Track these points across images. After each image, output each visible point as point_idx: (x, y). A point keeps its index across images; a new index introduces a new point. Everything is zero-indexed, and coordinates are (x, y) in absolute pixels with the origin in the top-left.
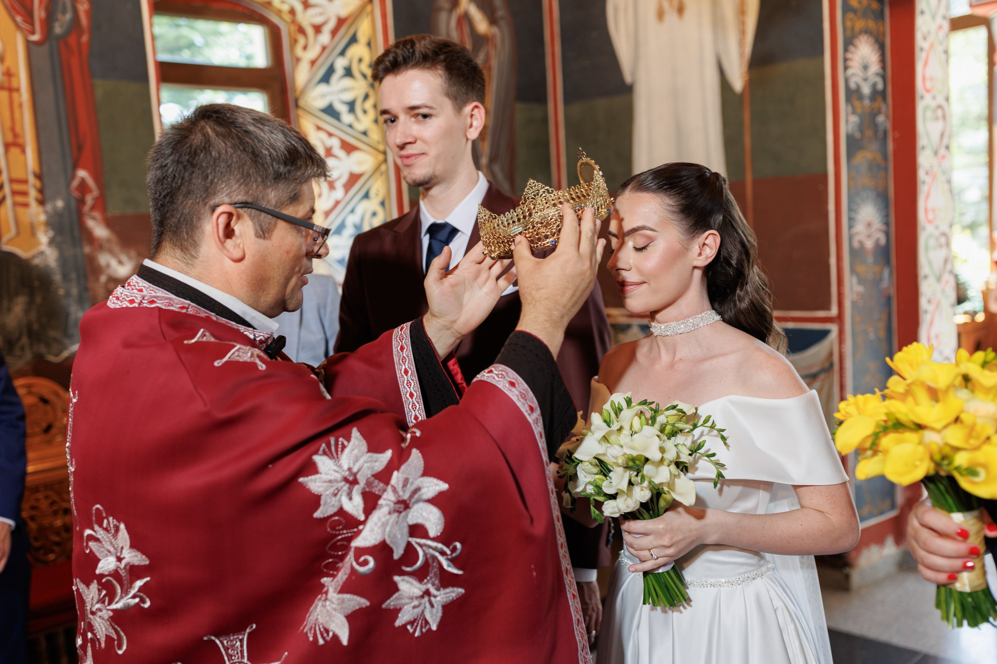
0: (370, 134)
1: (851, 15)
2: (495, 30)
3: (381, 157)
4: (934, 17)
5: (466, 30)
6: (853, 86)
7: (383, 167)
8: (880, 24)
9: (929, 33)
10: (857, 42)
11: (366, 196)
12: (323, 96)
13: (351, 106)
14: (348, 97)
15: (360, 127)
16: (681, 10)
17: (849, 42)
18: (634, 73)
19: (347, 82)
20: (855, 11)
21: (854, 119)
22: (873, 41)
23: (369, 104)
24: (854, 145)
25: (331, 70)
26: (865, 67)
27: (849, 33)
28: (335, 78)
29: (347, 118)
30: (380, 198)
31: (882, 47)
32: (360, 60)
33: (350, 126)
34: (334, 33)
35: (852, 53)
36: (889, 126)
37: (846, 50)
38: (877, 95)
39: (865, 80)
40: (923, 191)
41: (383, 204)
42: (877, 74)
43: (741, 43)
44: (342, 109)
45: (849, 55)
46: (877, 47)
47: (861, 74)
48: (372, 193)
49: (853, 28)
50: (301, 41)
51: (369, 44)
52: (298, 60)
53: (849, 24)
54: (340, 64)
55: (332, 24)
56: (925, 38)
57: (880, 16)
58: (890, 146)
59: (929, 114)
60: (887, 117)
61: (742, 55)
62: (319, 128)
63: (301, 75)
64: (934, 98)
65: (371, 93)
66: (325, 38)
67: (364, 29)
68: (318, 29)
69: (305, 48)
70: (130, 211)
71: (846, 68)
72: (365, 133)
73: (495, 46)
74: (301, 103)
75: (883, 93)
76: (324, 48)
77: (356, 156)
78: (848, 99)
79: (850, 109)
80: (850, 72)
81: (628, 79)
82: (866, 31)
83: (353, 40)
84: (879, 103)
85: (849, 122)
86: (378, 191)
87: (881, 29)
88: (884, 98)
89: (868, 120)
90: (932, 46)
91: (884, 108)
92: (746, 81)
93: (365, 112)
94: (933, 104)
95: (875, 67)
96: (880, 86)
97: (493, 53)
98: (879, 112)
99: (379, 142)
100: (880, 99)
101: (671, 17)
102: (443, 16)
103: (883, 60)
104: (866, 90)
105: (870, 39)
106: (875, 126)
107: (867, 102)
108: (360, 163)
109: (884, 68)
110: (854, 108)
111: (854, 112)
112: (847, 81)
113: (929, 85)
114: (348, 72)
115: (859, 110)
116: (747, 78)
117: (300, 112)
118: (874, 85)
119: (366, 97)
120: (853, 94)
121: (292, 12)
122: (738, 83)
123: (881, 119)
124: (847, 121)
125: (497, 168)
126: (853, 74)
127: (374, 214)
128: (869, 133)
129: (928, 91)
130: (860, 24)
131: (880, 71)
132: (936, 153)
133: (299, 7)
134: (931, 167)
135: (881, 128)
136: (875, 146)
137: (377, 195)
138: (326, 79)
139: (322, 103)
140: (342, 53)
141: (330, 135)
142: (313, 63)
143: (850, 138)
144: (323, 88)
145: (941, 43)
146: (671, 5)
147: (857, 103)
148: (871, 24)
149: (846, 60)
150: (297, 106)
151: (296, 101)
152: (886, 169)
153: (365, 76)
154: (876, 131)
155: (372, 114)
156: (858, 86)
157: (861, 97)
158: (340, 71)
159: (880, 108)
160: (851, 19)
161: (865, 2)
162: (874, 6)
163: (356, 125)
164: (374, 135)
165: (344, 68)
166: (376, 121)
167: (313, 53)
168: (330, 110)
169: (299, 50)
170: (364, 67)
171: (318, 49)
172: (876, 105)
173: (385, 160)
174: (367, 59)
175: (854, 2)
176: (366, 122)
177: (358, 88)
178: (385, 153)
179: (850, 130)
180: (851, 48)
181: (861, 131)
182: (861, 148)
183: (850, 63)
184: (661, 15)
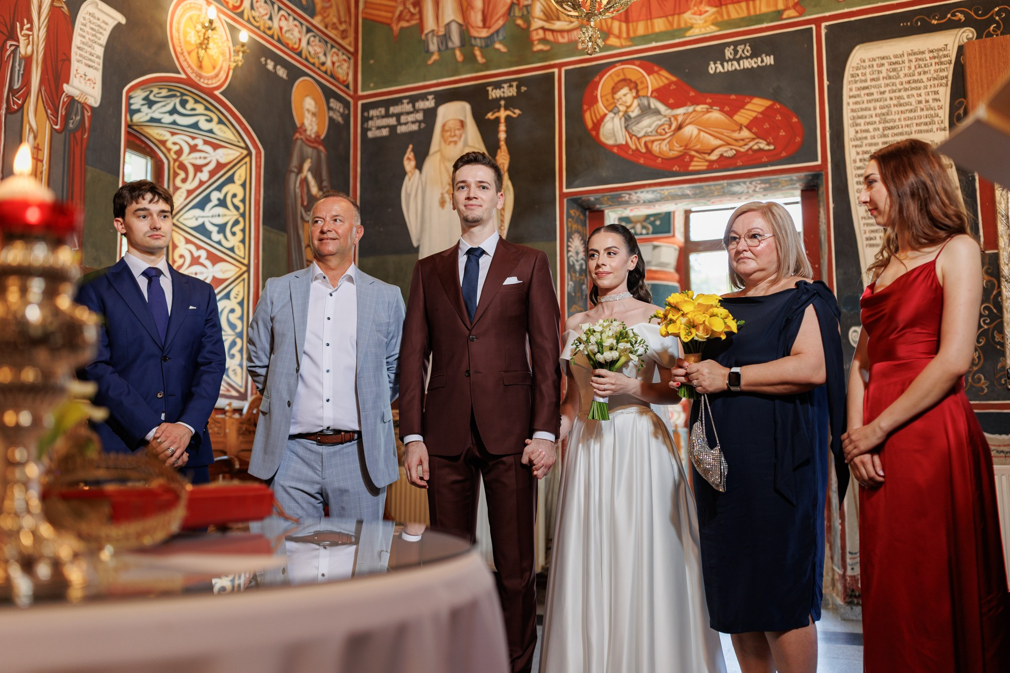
0: (236, 250)
1: (570, 220)
2: (322, 194)
3: (244, 268)
5: (305, 190)
6: (571, 263)
7: (246, 276)
8: (583, 228)
10: (573, 237)
11: (228, 295)
12: (197, 218)
13: (222, 228)
14: (220, 221)
15: (228, 245)
17: (570, 237)
18: (419, 240)
19: (221, 210)
20: (572, 218)
21: (572, 284)
23: (237, 229)
25: (207, 199)
26: (577, 253)
27: (569, 230)
28: (209, 206)
29: (216, 237)
30: (239, 299)
32: (234, 196)
33: (219, 243)
34: (212, 173)
35: (571, 243)
37: (568, 241)
38: (582, 272)
39: (577, 261)
41: (241, 304)
42: (582, 259)
44: (214, 229)
45: (569, 244)
46: (582, 242)
47: (575, 257)
48: (232, 295)
49: (571, 227)
50: (182, 175)
51: (243, 185)
52: (177, 189)
53: (569, 224)
54: (215, 196)
55: (212, 166)
57: (584, 225)
60: (587, 287)
62: (188, 241)
63: (179, 199)
65: (241, 219)
66: (204, 176)
67: (241, 174)
68: (198, 169)
69: (184, 180)
71: (568, 251)
72: (232, 249)
76: (202, 183)
77: (221, 266)
78: (569, 271)
79: (569, 277)
80: (570, 254)
81: (415, 244)
82: (578, 232)
83: (231, 180)
85: (569, 286)
86: (239, 292)
87: (584, 231)
89: (578, 286)
93: (234, 234)
95: (581, 254)
96: (584, 267)
98: (583, 284)
99: (244, 258)
100: (584, 275)
101: (449, 205)
102: (293, 176)
104: (578, 268)
105: (579, 236)
106: (582, 291)
107: (578, 275)
108: (224, 271)
110: (571, 276)
111: (571, 280)
112: (568, 258)
114: (222, 203)
115: (574, 279)
118: (581, 265)
119: (236, 223)
120: (571, 267)
121: (179, 152)
123: (584, 287)
124: (568, 285)
126: (571, 256)
127: (232, 311)
128: (579, 294)
130: (575, 226)
133: (186, 149)
135: (584, 293)
136: (581, 303)
137: (237, 296)
138: (201, 205)
139: (195, 223)
140: (219, 189)
141: (199, 248)
142: (190, 192)
144: (197, 212)
147: (573, 274)
148: (580, 227)
149: (568, 246)
153: (237, 208)
154: (582, 295)
155: (239, 236)
156: (574, 265)
157: (575, 271)
158: (214, 201)
159: (584, 280)
160: (570, 222)
161: (577, 214)
162: (582, 217)
163: (224, 242)
164: (240, 251)
165: (219, 199)
166: (243, 241)
167: (191, 185)
168: (201, 229)
169: (178, 182)
170: (237, 201)
171: (196, 183)
172: (583, 278)
173: (248, 271)
174: (240, 196)
175: (572, 212)
176: (234, 241)
177: (230, 215)
178: (248, 266)
179: (569, 290)
180: (571, 240)
181: (575, 292)
182: (575, 303)
183: (570, 249)
184: (442, 203)
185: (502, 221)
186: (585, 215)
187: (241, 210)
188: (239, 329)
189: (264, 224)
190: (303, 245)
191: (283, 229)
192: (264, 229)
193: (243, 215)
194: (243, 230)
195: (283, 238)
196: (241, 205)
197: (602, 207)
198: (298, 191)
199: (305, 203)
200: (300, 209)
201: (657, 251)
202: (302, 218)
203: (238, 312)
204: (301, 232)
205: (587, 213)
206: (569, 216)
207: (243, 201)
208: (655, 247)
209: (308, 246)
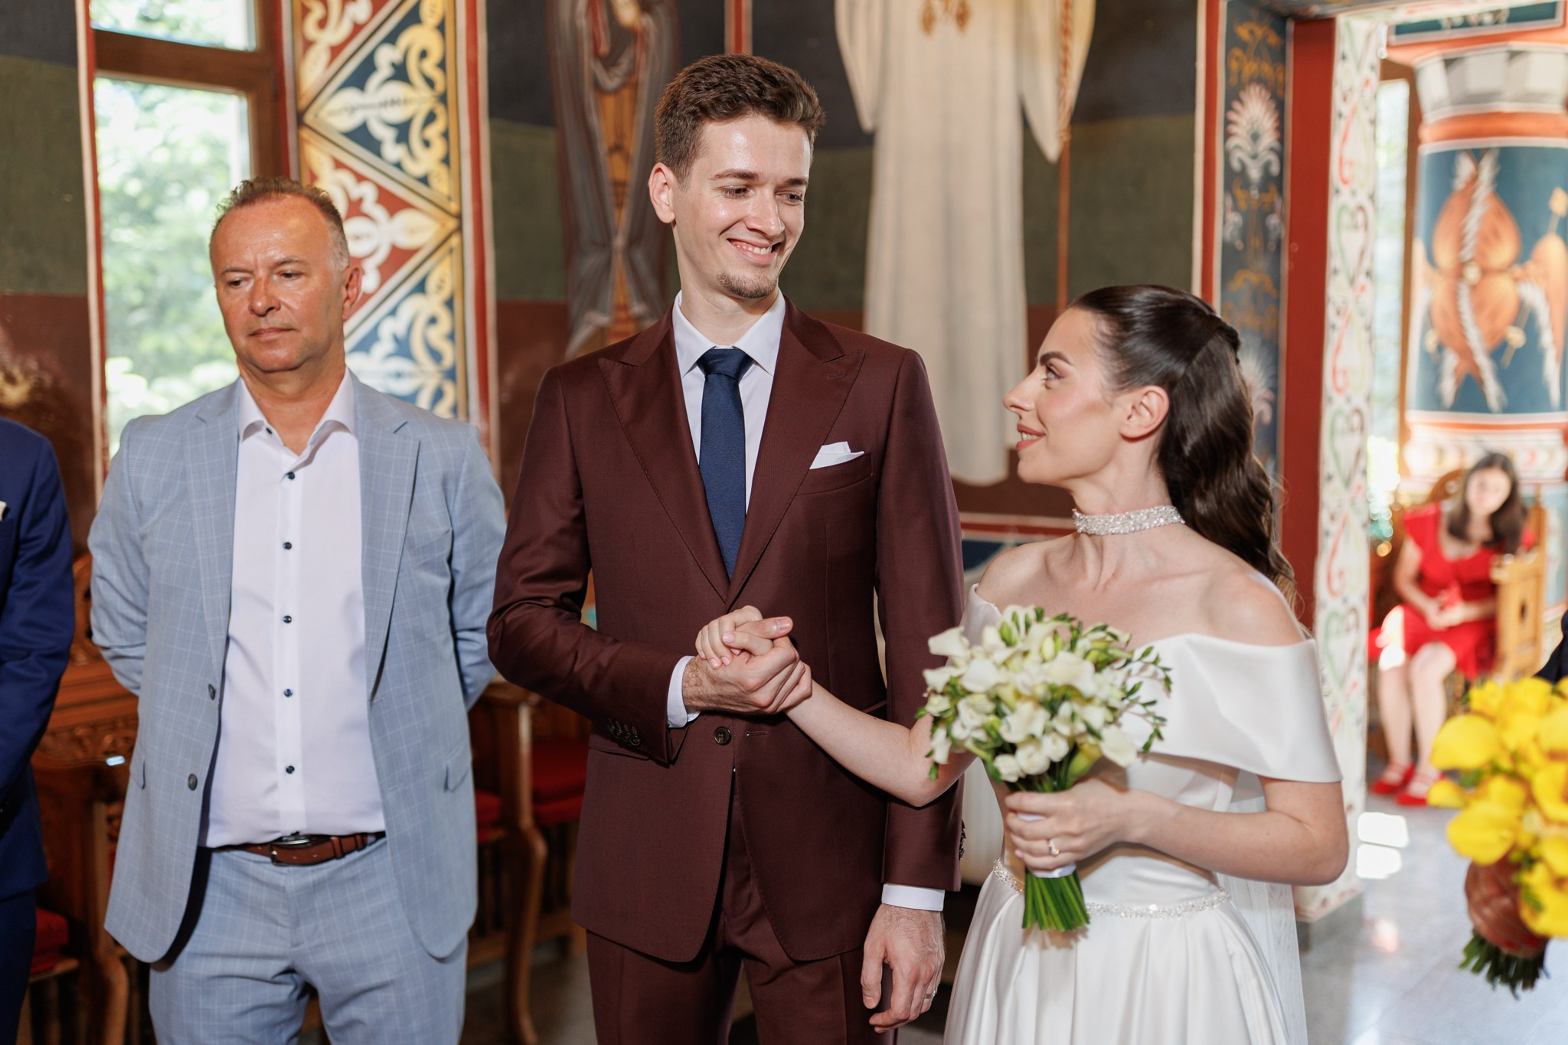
0: (433, 181)
1: (1237, 52)
2: (647, 21)
3: (452, 224)
4: (1359, 66)
5: (602, 17)
6: (1237, 167)
7: (455, 241)
8: (1279, 69)
9: (1351, 90)
10: (1243, 95)
11: (421, 288)
12: (352, 110)
13: (402, 131)
14: (398, 115)
15: (416, 169)
16: (962, 18)
17: (1234, 96)
18: (876, 114)
19: (397, 89)
20: (1244, 46)
21: (1235, 218)
22: (1268, 96)
23: (434, 131)
24: (1234, 260)
25: (368, 67)
26: (1255, 137)
27: (1234, 81)
28: (374, 80)
29: (393, 151)
30: (445, 294)
31: (1280, 107)
32: (424, 54)
33: (398, 165)
34: (377, 3)
35: (1237, 112)
36: (1284, 233)
37: (1229, 108)
38: (1271, 182)
39: (1254, 157)
40: (1332, 339)
41: (449, 303)
42: (1272, 149)
43: (1061, 82)
44: (386, 135)
45: (1233, 116)
46: (1273, 106)
47: (1249, 148)
48: (431, 284)
49: (1240, 73)
50: (317, 11)
51: (441, 28)
52: (308, 44)
53: (1234, 65)
54: (387, 57)
56: (1345, 99)
57: (1279, 56)
58: (1285, 265)
59: (1346, 219)
60: (1282, 218)
61: (1060, 100)
62: (339, 165)
63: (313, 70)
64: (1354, 193)
65: (440, 110)
66: (360, 10)
69: (322, 24)
70: (31, 290)
71: (1227, 135)
72: (424, 180)
73: (646, 48)
74: (309, 118)
75: (1279, 180)
76: (357, 28)
77: (405, 217)
78: (1228, 187)
79: (1230, 202)
80: (1233, 142)
81: (867, 123)
82: (1259, 80)
83: (413, 17)
84: (1273, 196)
85: (1227, 224)
86: (442, 281)
87: (1280, 77)
88: (1280, 191)
89: (1255, 222)
90: (1354, 111)
91: (1278, 204)
92: (1065, 143)
93: (427, 144)
94: (1352, 203)
95: (1269, 139)
96: (1275, 169)
97: (642, 59)
98: (1272, 211)
99: (449, 198)
100: (1273, 188)
101: (945, 27)
103: (1280, 129)
104: (1255, 174)
105: (1264, 92)
106: (1265, 231)
107: (1255, 193)
108: (413, 231)
109: (1281, 140)
110: (1235, 199)
111: (1235, 208)
112: (1227, 155)
113: (1347, 173)
114: (400, 73)
115: (1243, 205)
116: (1066, 138)
117: (305, 134)
118: (1266, 167)
119: (431, 118)
120: (1236, 178)
122: (1052, 145)
123: (1273, 221)
124: (1225, 222)
125: (639, 256)
126: (1238, 147)
127: (433, 321)
128: (1256, 242)
129: (1345, 182)
130: (1250, 68)
131: (1276, 145)
132: (1352, 281)
134: (1344, 302)
135: (1273, 236)
136: (1263, 264)
137: (440, 288)
138: (359, 80)
139: (349, 122)
140: (392, 39)
141: (360, 178)
142: (335, 50)
143: (1227, 247)
144: (351, 96)
145: (1367, 108)
146: (946, 9)
147: (1239, 193)
148: (1267, 69)
149: (1228, 122)
150: (300, 122)
151: (300, 116)
152: (1277, 302)
153: (430, 83)
154: (1266, 239)
155: (438, 148)
156: (1244, 166)
157: (1246, 184)
158: (384, 70)
159: (1272, 204)
160: (1237, 59)
161: (1259, 32)
162: (1273, 39)
163: (409, 164)
164: (442, 185)
165: (393, 65)
166: (446, 161)
167: (336, 33)
168: (362, 136)
169: (310, 28)
170: (430, 66)
171: (346, 29)
172: (1267, 198)
173: (459, 229)
174: (435, 55)
175: (1243, 32)
176: (427, 161)
177: (416, 101)
178: (459, 217)
179: (1228, 236)
180: (1237, 105)
181: (1244, 238)
182: (1243, 266)
183: (1233, 129)
184: (928, 22)
185: (1065, 64)
186: (1281, 32)
187: (440, 87)
188: (448, 361)
189: (492, 114)
190: (603, 148)
191: (545, 117)
192: (493, 129)
193: (443, 99)
194: (446, 135)
195: (546, 142)
196: (436, 75)
197: (1329, 11)
198: (583, 22)
199: (604, 49)
200: (590, 66)
201: (1519, 63)
202: (598, 87)
203: (445, 324)
204: (594, 120)
205: (1290, 26)
206: (1233, 41)
207: (442, 65)
208: (1514, 55)
209: (617, 148)
